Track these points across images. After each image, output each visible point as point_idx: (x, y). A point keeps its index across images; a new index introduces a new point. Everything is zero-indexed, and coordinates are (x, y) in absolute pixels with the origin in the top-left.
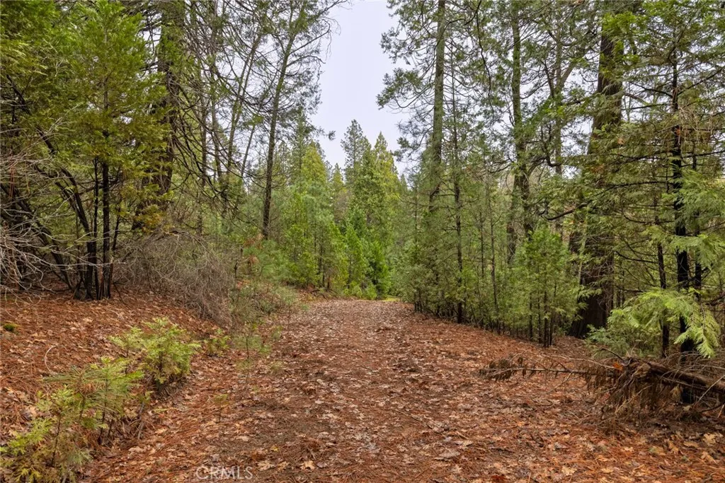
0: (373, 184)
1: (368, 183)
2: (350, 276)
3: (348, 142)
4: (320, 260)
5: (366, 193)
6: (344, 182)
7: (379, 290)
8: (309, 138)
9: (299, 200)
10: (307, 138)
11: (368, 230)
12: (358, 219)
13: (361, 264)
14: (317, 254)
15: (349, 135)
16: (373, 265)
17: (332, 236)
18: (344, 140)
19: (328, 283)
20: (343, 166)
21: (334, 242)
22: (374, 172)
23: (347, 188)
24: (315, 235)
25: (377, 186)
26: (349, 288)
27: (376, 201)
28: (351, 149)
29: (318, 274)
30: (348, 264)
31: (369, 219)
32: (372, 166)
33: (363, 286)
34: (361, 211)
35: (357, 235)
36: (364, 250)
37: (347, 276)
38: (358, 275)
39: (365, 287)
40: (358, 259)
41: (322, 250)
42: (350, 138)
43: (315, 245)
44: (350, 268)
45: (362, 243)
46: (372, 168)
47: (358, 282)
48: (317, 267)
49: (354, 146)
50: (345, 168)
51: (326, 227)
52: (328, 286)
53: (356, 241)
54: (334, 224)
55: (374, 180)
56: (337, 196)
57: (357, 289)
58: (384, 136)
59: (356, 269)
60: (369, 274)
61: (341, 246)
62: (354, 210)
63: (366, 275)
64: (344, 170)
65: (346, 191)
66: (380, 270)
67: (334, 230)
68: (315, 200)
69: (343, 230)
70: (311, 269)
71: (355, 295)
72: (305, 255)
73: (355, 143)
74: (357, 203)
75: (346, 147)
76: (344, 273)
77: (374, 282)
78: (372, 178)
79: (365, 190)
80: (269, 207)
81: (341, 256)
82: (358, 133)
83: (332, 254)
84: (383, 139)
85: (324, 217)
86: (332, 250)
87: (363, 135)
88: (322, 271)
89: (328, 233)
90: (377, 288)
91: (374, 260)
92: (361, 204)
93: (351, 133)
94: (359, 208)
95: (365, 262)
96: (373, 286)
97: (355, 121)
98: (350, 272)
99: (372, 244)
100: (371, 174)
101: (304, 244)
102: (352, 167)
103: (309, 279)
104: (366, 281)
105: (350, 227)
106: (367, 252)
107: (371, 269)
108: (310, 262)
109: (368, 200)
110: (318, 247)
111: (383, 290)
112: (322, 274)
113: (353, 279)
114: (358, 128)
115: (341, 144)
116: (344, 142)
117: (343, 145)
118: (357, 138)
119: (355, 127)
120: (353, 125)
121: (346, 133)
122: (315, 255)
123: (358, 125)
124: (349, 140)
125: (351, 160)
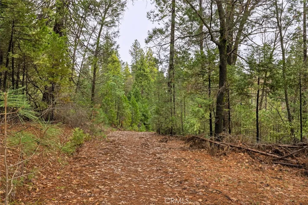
0: (145, 75)
1: (142, 74)
2: (132, 121)
3: (133, 51)
4: (118, 113)
5: (141, 79)
6: (130, 72)
7: (147, 128)
9: (108, 85)
11: (142, 98)
12: (137, 93)
13: (138, 115)
14: (117, 110)
15: (133, 48)
16: (144, 115)
17: (123, 101)
18: (131, 50)
19: (122, 124)
20: (130, 64)
21: (124, 105)
22: (145, 69)
23: (132, 75)
24: (116, 101)
25: (146, 76)
26: (132, 127)
27: (146, 84)
28: (134, 55)
29: (117, 119)
30: (131, 115)
31: (142, 92)
32: (144, 66)
33: (139, 126)
34: (138, 89)
35: (136, 100)
36: (140, 108)
37: (131, 121)
38: (136, 120)
39: (140, 126)
40: (137, 113)
41: (119, 108)
42: (134, 49)
43: (116, 106)
44: (132, 117)
45: (138, 105)
46: (144, 67)
47: (136, 124)
48: (117, 116)
49: (136, 53)
51: (121, 97)
52: (122, 126)
53: (135, 104)
54: (125, 96)
55: (145, 73)
56: (127, 79)
57: (136, 127)
59: (135, 118)
60: (142, 120)
61: (128, 106)
62: (135, 88)
63: (140, 121)
64: (131, 66)
65: (131, 77)
66: (147, 118)
67: (124, 98)
68: (116, 85)
69: (129, 98)
70: (114, 117)
71: (135, 130)
72: (111, 110)
73: (136, 52)
74: (136, 84)
75: (132, 54)
76: (129, 119)
77: (145, 124)
78: (144, 72)
79: (141, 78)
80: (94, 88)
81: (128, 111)
82: (138, 46)
83: (124, 110)
85: (120, 93)
86: (123, 108)
87: (141, 48)
88: (119, 118)
89: (122, 100)
90: (146, 127)
91: (144, 113)
92: (139, 85)
93: (134, 46)
94: (138, 87)
95: (140, 114)
96: (144, 126)
97: (137, 40)
98: (132, 119)
99: (143, 105)
100: (144, 70)
101: (111, 105)
102: (135, 64)
103: (113, 121)
104: (141, 123)
105: (133, 97)
106: (141, 109)
107: (143, 118)
108: (113, 114)
109: (142, 83)
110: (117, 106)
112: (118, 119)
113: (134, 122)
114: (138, 44)
115: (129, 52)
116: (131, 51)
117: (130, 53)
118: (137, 49)
119: (136, 43)
120: (135, 42)
121: (132, 46)
122: (115, 110)
123: (138, 42)
124: (133, 50)
125: (134, 60)
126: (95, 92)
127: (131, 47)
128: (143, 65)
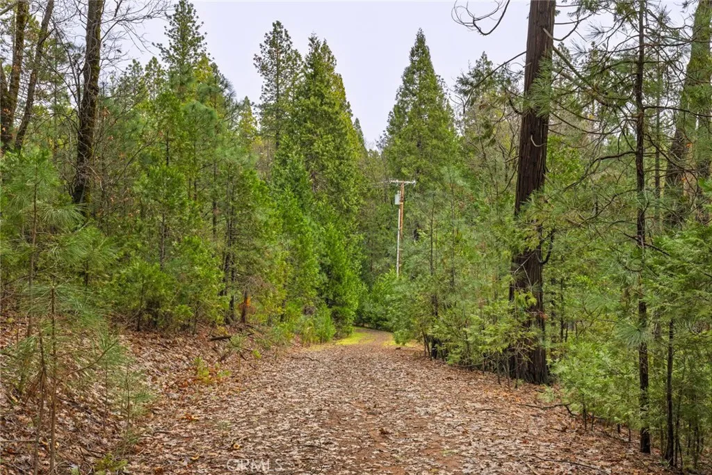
0: (324, 115)
1: (314, 113)
3: (266, 59)
4: (227, 258)
6: (259, 128)
7: (338, 319)
8: (199, 51)
10: (195, 50)
11: (315, 203)
14: (220, 244)
15: (268, 48)
16: (326, 269)
17: (255, 199)
18: (260, 55)
28: (271, 71)
33: (307, 312)
39: (312, 314)
41: (231, 236)
42: (269, 52)
43: (215, 222)
48: (222, 274)
49: (277, 66)
50: (261, 102)
58: (331, 48)
64: (260, 107)
66: (339, 279)
70: (207, 280)
73: (279, 61)
75: (264, 68)
77: (330, 303)
82: (285, 44)
83: (258, 243)
84: (330, 53)
86: (256, 233)
87: (293, 48)
90: (335, 313)
91: (328, 261)
93: (273, 44)
96: (327, 311)
97: (279, 24)
102: (273, 102)
107: (324, 278)
108: (204, 264)
109: (315, 145)
110: (221, 224)
111: (343, 318)
114: (284, 36)
115: (255, 61)
116: (260, 59)
117: (257, 64)
118: (281, 53)
119: (278, 33)
120: (275, 30)
121: (264, 44)
122: (214, 245)
123: (283, 30)
124: (268, 55)
125: (271, 90)
126: (95, 137)
127: (261, 46)
128: (318, 77)
